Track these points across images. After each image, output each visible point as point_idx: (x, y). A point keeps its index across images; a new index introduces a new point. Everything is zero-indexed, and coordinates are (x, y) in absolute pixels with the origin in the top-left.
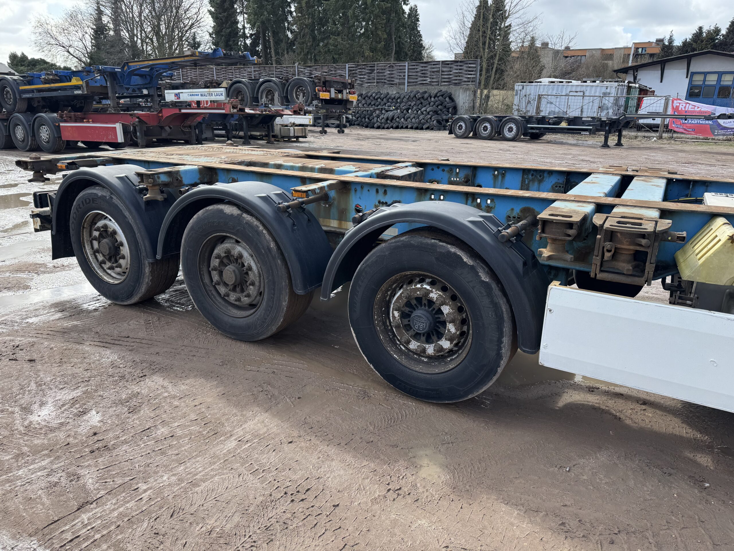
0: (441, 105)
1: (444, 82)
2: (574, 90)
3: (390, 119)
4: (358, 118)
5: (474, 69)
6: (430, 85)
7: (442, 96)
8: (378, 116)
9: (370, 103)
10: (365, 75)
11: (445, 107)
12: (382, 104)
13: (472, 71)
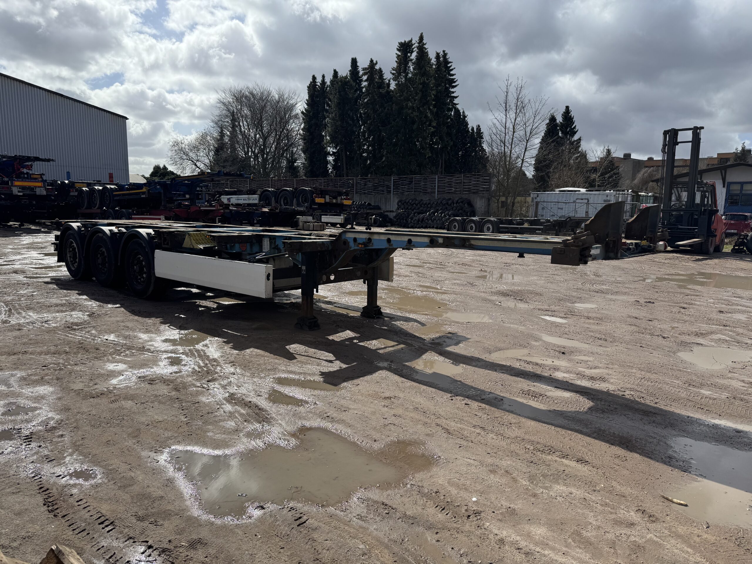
0: (462, 209)
1: (466, 191)
2: (580, 197)
3: (420, 220)
4: (397, 219)
5: (488, 181)
6: (455, 193)
7: (462, 202)
8: (412, 219)
9: (408, 208)
10: (405, 185)
11: (465, 211)
12: (416, 208)
13: (487, 182)
